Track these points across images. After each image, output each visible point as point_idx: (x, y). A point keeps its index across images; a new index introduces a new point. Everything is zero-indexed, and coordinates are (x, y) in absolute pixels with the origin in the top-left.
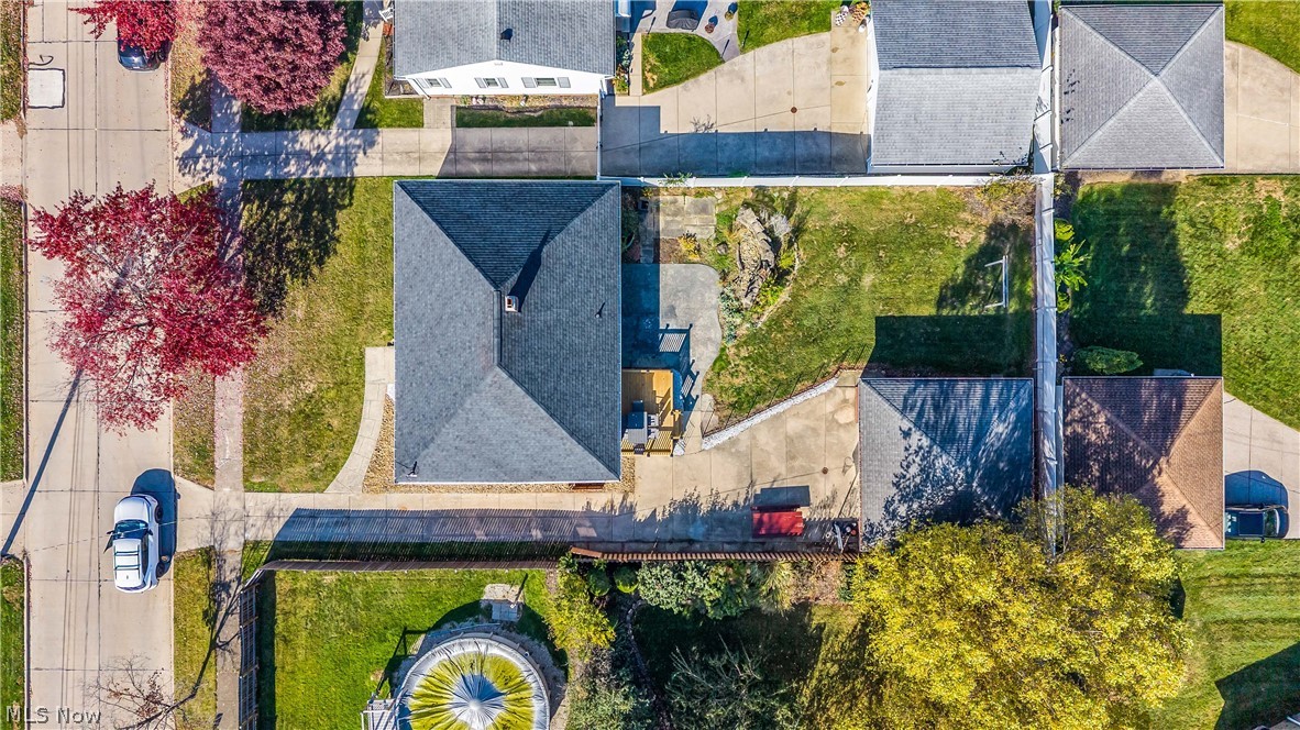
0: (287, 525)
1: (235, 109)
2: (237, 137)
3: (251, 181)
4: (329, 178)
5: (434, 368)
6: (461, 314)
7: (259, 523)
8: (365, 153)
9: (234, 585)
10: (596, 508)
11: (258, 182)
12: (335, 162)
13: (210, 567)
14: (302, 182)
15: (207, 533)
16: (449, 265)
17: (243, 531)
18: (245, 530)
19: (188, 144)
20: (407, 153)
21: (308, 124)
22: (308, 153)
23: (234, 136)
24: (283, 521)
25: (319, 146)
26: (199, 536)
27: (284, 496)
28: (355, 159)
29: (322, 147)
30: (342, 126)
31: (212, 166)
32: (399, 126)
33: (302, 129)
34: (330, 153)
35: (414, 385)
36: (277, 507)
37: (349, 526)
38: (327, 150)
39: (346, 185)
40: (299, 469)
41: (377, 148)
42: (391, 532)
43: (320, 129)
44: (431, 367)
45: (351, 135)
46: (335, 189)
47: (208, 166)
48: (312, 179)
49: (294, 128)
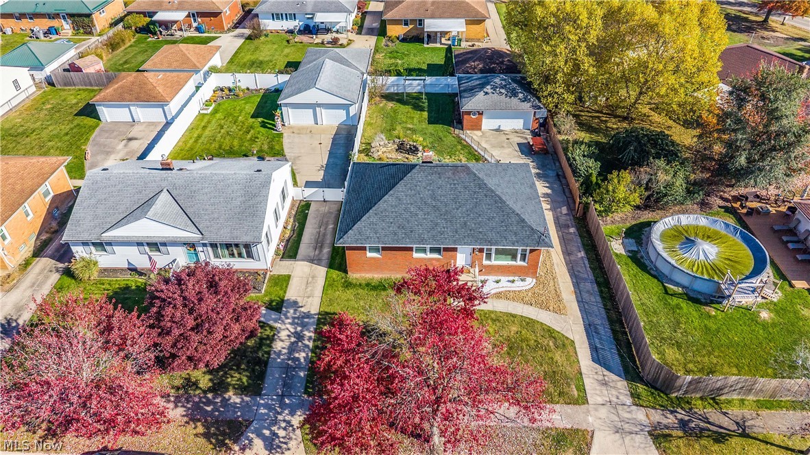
0: (609, 369)
1: (238, 400)
2: (263, 400)
3: (306, 388)
4: (316, 329)
5: (469, 212)
6: (433, 191)
7: (614, 392)
8: (302, 307)
9: (679, 416)
10: (549, 207)
11: (308, 382)
12: (304, 325)
13: (670, 435)
14: (316, 347)
15: (638, 439)
16: (400, 200)
17: (626, 407)
18: (624, 405)
19: (258, 443)
20: (307, 284)
21: (268, 342)
22: (292, 343)
23: (262, 402)
24: (606, 373)
25: (289, 336)
26: (642, 446)
27: (584, 370)
28: (304, 313)
29: (289, 333)
30: (276, 321)
31: (284, 421)
32: (286, 287)
33: (271, 347)
34: (296, 328)
35: (481, 230)
36: (596, 377)
37: (597, 324)
38: (293, 330)
39: (325, 318)
40: (558, 356)
41: (299, 300)
42: (593, 300)
43: (274, 335)
44: (468, 215)
45: (285, 315)
46: (325, 325)
47: (283, 425)
48: (314, 341)
49: (269, 353)
